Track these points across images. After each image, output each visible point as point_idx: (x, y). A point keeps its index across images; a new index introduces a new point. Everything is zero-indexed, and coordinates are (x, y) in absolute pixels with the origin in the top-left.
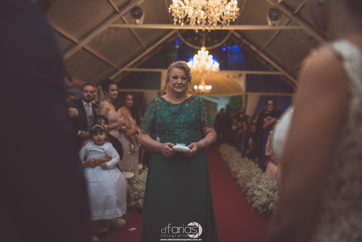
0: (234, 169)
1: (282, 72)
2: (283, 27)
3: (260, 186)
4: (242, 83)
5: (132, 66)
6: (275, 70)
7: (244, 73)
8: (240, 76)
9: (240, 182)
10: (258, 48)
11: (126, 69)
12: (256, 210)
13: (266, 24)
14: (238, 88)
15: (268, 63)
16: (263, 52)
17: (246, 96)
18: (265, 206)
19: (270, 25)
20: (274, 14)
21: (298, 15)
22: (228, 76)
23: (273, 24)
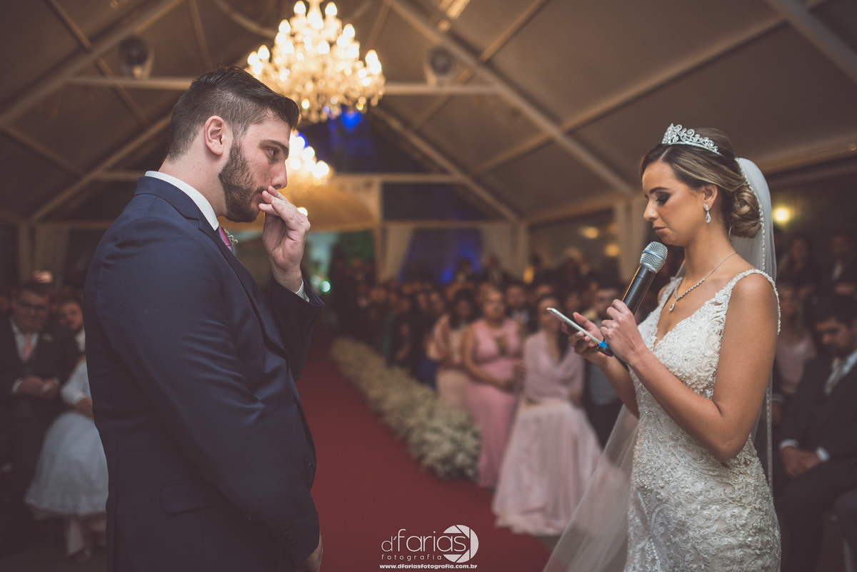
0: (374, 393)
1: (457, 177)
2: (458, 89)
3: (437, 423)
4: (372, 202)
5: (115, 168)
6: (443, 171)
7: (377, 180)
8: (368, 186)
9: (392, 420)
10: (406, 123)
11: (99, 174)
12: (431, 470)
13: (421, 79)
14: (363, 213)
15: (426, 158)
16: (419, 133)
17: (384, 232)
18: (448, 460)
19: (432, 84)
20: (441, 62)
21: (489, 64)
22: (342, 188)
23: (440, 84)
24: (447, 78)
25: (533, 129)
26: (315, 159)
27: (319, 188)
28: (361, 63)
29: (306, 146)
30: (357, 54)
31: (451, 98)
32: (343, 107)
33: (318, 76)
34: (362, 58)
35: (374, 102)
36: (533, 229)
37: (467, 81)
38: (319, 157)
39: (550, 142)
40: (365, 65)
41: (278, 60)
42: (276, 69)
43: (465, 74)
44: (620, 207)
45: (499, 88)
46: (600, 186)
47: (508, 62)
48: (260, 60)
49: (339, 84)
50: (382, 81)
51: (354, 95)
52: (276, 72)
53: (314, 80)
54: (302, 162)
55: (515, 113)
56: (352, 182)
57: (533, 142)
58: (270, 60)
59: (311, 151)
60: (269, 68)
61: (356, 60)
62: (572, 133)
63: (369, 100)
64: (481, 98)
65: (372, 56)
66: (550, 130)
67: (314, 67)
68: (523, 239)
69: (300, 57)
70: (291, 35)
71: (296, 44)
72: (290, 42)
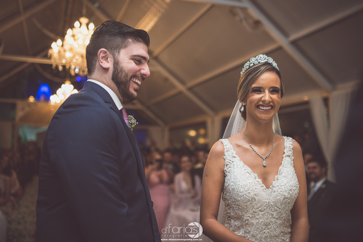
1: (139, 106)
21: (156, 59)
25: (173, 86)
29: (74, 88)
36: (171, 130)
39: (180, 93)
41: (66, 47)
44: (209, 121)
46: (201, 112)
47: (164, 58)
48: (58, 46)
52: (64, 52)
55: (166, 80)
57: (173, 92)
58: (62, 46)
60: (61, 50)
62: (190, 89)
66: (181, 87)
68: (167, 134)
69: (76, 45)
70: (73, 36)
71: (75, 40)
72: (72, 39)
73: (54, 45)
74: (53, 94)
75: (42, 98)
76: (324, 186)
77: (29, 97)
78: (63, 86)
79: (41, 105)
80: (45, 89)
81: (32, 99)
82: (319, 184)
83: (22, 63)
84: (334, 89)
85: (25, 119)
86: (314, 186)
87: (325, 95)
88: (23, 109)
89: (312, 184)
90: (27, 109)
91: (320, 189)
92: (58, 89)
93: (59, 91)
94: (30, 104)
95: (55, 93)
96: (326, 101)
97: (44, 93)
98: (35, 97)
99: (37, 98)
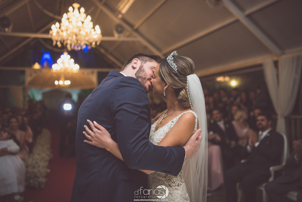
2: (125, 39)
4: (94, 78)
7: (96, 71)
8: (93, 73)
10: (106, 50)
13: (112, 35)
14: (91, 83)
15: (114, 63)
16: (111, 54)
19: (116, 37)
20: (120, 29)
21: (137, 31)
22: (83, 73)
23: (119, 37)
24: (122, 35)
26: (74, 63)
27: (75, 74)
28: (93, 30)
29: (71, 58)
30: (92, 26)
31: (123, 42)
32: (87, 45)
33: (77, 34)
34: (94, 28)
35: (98, 43)
37: (129, 36)
38: (76, 62)
40: (95, 30)
41: (63, 28)
42: (62, 31)
43: (128, 34)
45: (139, 39)
47: (143, 30)
48: (56, 28)
49: (85, 37)
50: (101, 36)
51: (91, 41)
52: (62, 32)
53: (76, 35)
54: (69, 64)
56: (87, 71)
58: (60, 28)
59: (72, 60)
60: (59, 31)
61: (92, 28)
63: (96, 43)
64: (134, 42)
65: (97, 27)
67: (76, 31)
69: (71, 27)
70: (68, 19)
71: (69, 22)
72: (67, 21)
73: (53, 27)
74: (54, 63)
75: (45, 64)
76: (268, 135)
77: (34, 63)
78: (62, 56)
79: (45, 71)
80: (47, 56)
81: (37, 66)
82: (265, 133)
83: (27, 38)
84: (283, 53)
85: (33, 83)
86: (261, 135)
87: (275, 58)
88: (31, 75)
89: (260, 133)
90: (34, 75)
91: (266, 137)
92: (58, 59)
93: (59, 61)
94: (36, 71)
95: (56, 62)
96: (276, 64)
97: (47, 59)
98: (39, 63)
99: (41, 63)
